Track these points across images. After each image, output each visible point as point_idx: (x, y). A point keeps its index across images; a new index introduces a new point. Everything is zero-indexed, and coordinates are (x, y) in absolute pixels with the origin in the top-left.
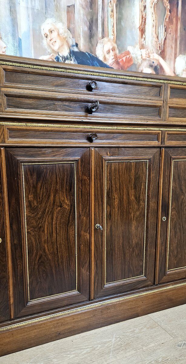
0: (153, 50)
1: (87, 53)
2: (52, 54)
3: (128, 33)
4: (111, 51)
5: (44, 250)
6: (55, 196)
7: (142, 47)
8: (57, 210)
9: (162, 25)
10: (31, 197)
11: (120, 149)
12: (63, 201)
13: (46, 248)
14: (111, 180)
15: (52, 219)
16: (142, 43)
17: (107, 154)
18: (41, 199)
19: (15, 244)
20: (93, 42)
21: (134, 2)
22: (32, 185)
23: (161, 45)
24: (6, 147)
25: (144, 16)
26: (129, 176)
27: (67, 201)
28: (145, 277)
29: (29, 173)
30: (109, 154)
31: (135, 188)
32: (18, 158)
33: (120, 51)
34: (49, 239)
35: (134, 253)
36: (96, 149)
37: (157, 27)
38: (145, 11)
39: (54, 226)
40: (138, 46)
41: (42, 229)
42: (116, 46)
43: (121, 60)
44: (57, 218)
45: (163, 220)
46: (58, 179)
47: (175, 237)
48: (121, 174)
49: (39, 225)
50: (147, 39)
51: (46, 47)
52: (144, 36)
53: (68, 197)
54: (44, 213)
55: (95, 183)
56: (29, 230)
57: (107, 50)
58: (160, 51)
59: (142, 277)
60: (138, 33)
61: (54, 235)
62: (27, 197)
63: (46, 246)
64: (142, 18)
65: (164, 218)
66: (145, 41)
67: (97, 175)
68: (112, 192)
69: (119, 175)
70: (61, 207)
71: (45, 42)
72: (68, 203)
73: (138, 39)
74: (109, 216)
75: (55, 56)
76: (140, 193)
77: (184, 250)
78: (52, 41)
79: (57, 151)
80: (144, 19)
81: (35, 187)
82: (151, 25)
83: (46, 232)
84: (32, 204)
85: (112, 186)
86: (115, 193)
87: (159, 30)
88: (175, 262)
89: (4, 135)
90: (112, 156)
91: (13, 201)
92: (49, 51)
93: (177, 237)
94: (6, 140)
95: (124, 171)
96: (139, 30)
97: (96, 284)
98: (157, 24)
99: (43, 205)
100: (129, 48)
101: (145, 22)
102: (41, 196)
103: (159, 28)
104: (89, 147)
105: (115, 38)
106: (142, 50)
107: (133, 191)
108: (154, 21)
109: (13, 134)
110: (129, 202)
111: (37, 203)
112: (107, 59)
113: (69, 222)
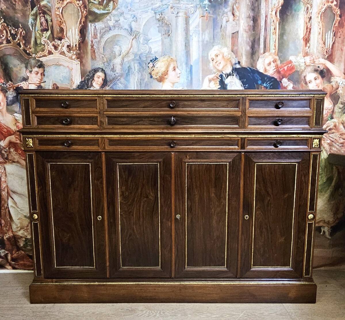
0: (319, 55)
1: (248, 68)
2: (216, 73)
3: (291, 45)
4: (272, 63)
5: (134, 230)
6: (142, 189)
7: (306, 54)
8: (144, 200)
9: (329, 32)
10: (124, 188)
11: (198, 153)
12: (149, 193)
13: (135, 228)
14: (192, 178)
15: (140, 206)
16: (306, 51)
17: (187, 157)
18: (131, 190)
19: (111, 222)
20: (254, 58)
21: (298, 16)
22: (124, 179)
23: (328, 50)
24: (105, 152)
25: (309, 27)
26: (209, 176)
27: (152, 194)
28: (226, 269)
29: (122, 171)
30: (188, 157)
31: (216, 187)
32: (114, 160)
33: (281, 62)
34: (137, 222)
35: (216, 245)
36: (176, 153)
37: (324, 34)
38: (310, 22)
39: (141, 212)
40: (301, 55)
41: (132, 214)
42: (277, 58)
43: (282, 69)
44: (143, 206)
45: (245, 218)
46: (145, 176)
47: (261, 235)
48: (201, 174)
49: (129, 210)
50: (311, 47)
51: (212, 68)
52: (308, 45)
53: (154, 191)
54: (133, 200)
55: (175, 180)
56: (122, 213)
57: (268, 62)
58: (327, 56)
59: (224, 268)
60: (302, 42)
61: (141, 219)
62: (121, 188)
63: (135, 227)
64: (307, 29)
65: (247, 217)
66: (309, 49)
67: (177, 174)
68: (193, 189)
69: (199, 175)
70: (147, 198)
71: (211, 65)
72: (152, 195)
73: (302, 48)
74: (190, 209)
75: (220, 74)
76: (221, 191)
77: (273, 250)
78: (217, 63)
79: (143, 155)
80: (308, 29)
81: (127, 181)
82: (317, 34)
83: (135, 216)
84: (124, 194)
85: (192, 184)
86: (195, 190)
87: (327, 36)
88: (262, 260)
89: (105, 144)
90: (191, 159)
91: (110, 190)
92: (215, 71)
93: (263, 236)
94: (106, 147)
95: (204, 171)
96: (302, 40)
97: (177, 265)
98: (324, 32)
99: (133, 195)
100: (292, 58)
101: (310, 32)
102: (131, 188)
103: (327, 34)
104: (170, 152)
105: (277, 52)
106: (306, 58)
107: (213, 189)
108: (320, 29)
109: (111, 143)
110: (210, 199)
111: (129, 193)
112: (267, 71)
113: (153, 211)
